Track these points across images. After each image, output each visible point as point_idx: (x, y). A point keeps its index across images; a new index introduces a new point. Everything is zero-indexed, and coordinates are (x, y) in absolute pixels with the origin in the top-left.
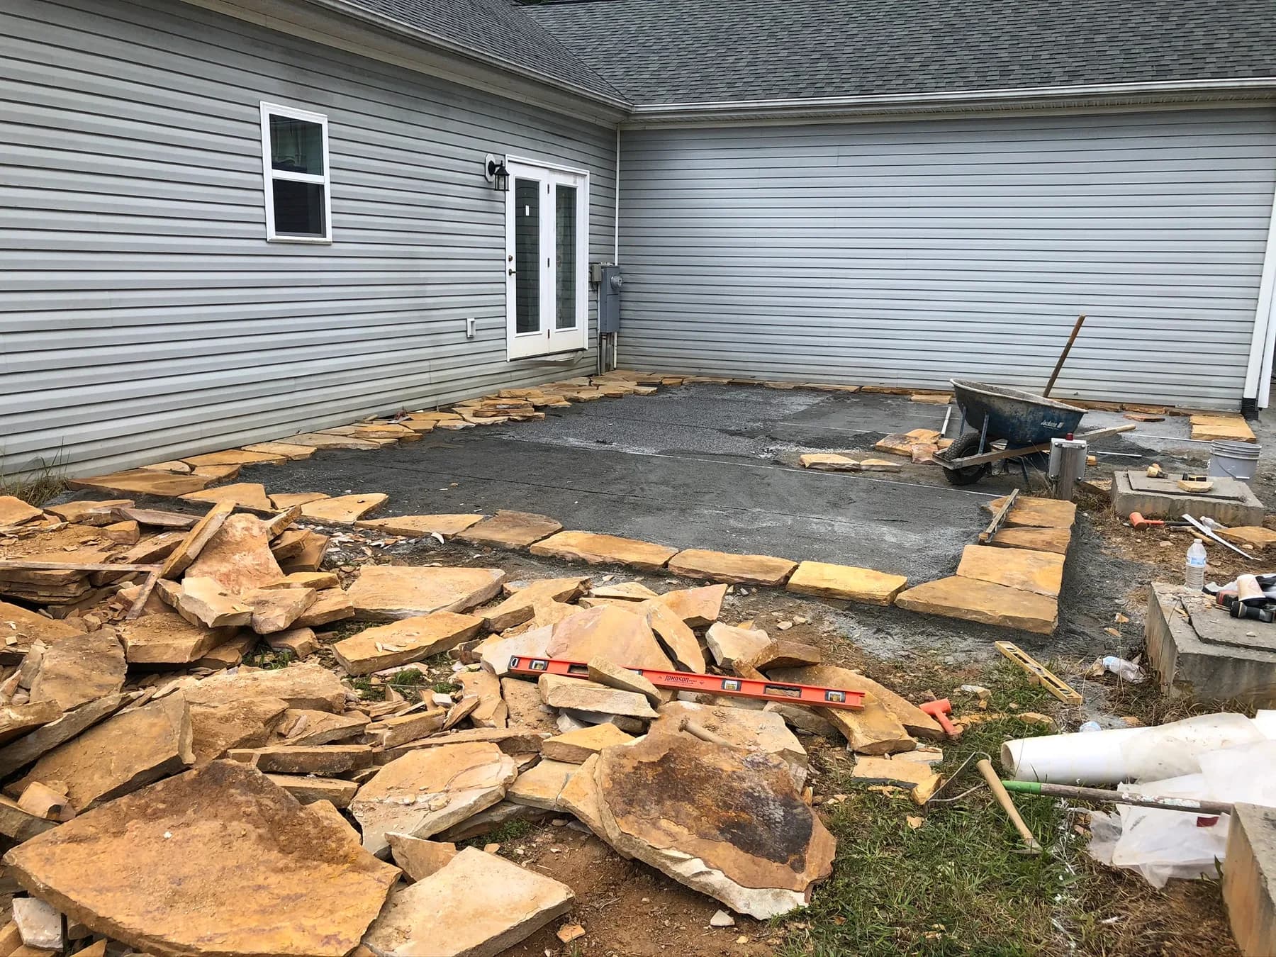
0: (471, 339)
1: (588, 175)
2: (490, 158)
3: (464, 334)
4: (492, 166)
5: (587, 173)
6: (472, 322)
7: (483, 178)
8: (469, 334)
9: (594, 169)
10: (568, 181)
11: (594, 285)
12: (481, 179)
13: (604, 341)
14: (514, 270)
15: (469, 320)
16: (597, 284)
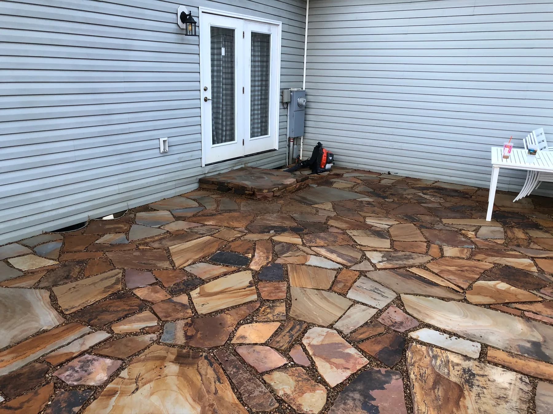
0: (165, 154)
1: (281, 24)
2: (182, 9)
3: (157, 151)
4: (183, 15)
5: (280, 23)
6: (164, 141)
7: (176, 25)
8: (162, 150)
9: (286, 21)
10: (262, 29)
11: (284, 104)
12: (174, 26)
13: (292, 143)
14: (210, 97)
15: (162, 140)
16: (287, 103)
